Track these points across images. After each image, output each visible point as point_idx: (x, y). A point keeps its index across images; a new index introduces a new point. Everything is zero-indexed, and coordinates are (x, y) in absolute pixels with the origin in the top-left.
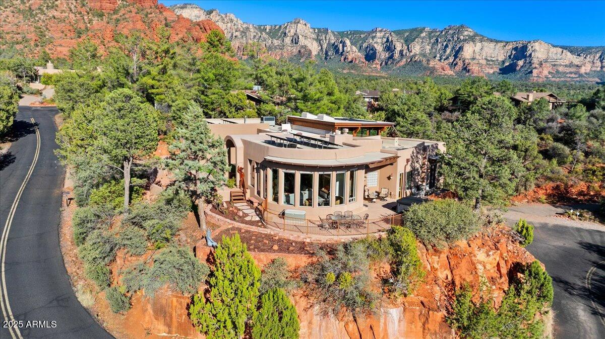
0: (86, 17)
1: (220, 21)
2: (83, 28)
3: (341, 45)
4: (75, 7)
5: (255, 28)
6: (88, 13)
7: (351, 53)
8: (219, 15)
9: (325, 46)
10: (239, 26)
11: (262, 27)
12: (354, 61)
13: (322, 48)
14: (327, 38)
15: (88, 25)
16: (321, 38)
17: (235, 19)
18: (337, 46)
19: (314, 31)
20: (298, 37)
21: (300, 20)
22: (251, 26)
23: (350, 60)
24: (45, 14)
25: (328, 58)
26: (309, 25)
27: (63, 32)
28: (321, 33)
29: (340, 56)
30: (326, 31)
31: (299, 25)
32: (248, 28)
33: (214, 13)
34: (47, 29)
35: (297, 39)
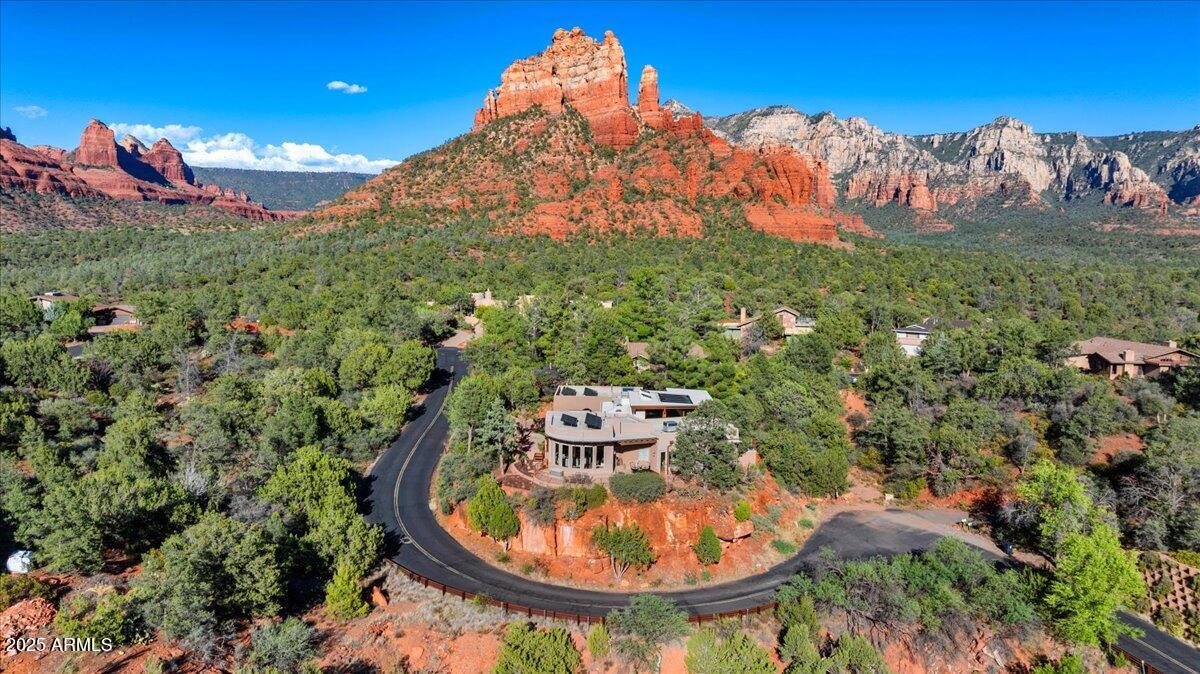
0: (588, 160)
1: (834, 134)
2: (582, 178)
3: (1106, 167)
4: (575, 144)
5: (910, 141)
6: (593, 153)
7: (1130, 183)
8: (835, 123)
9: (1066, 171)
10: (875, 141)
11: (925, 140)
12: (1136, 203)
13: (1058, 176)
14: (1074, 154)
15: (591, 172)
16: (1058, 154)
17: (868, 128)
18: (1096, 170)
19: (1043, 139)
20: (1003, 155)
21: (1007, 121)
22: (900, 140)
23: (1126, 199)
24: (532, 160)
25: (1073, 196)
26: (1029, 129)
27: (553, 187)
28: (1056, 144)
29: (1103, 191)
30: (1071, 139)
31: (1005, 130)
32: (893, 144)
33: (825, 120)
34: (532, 183)
35: (999, 159)
